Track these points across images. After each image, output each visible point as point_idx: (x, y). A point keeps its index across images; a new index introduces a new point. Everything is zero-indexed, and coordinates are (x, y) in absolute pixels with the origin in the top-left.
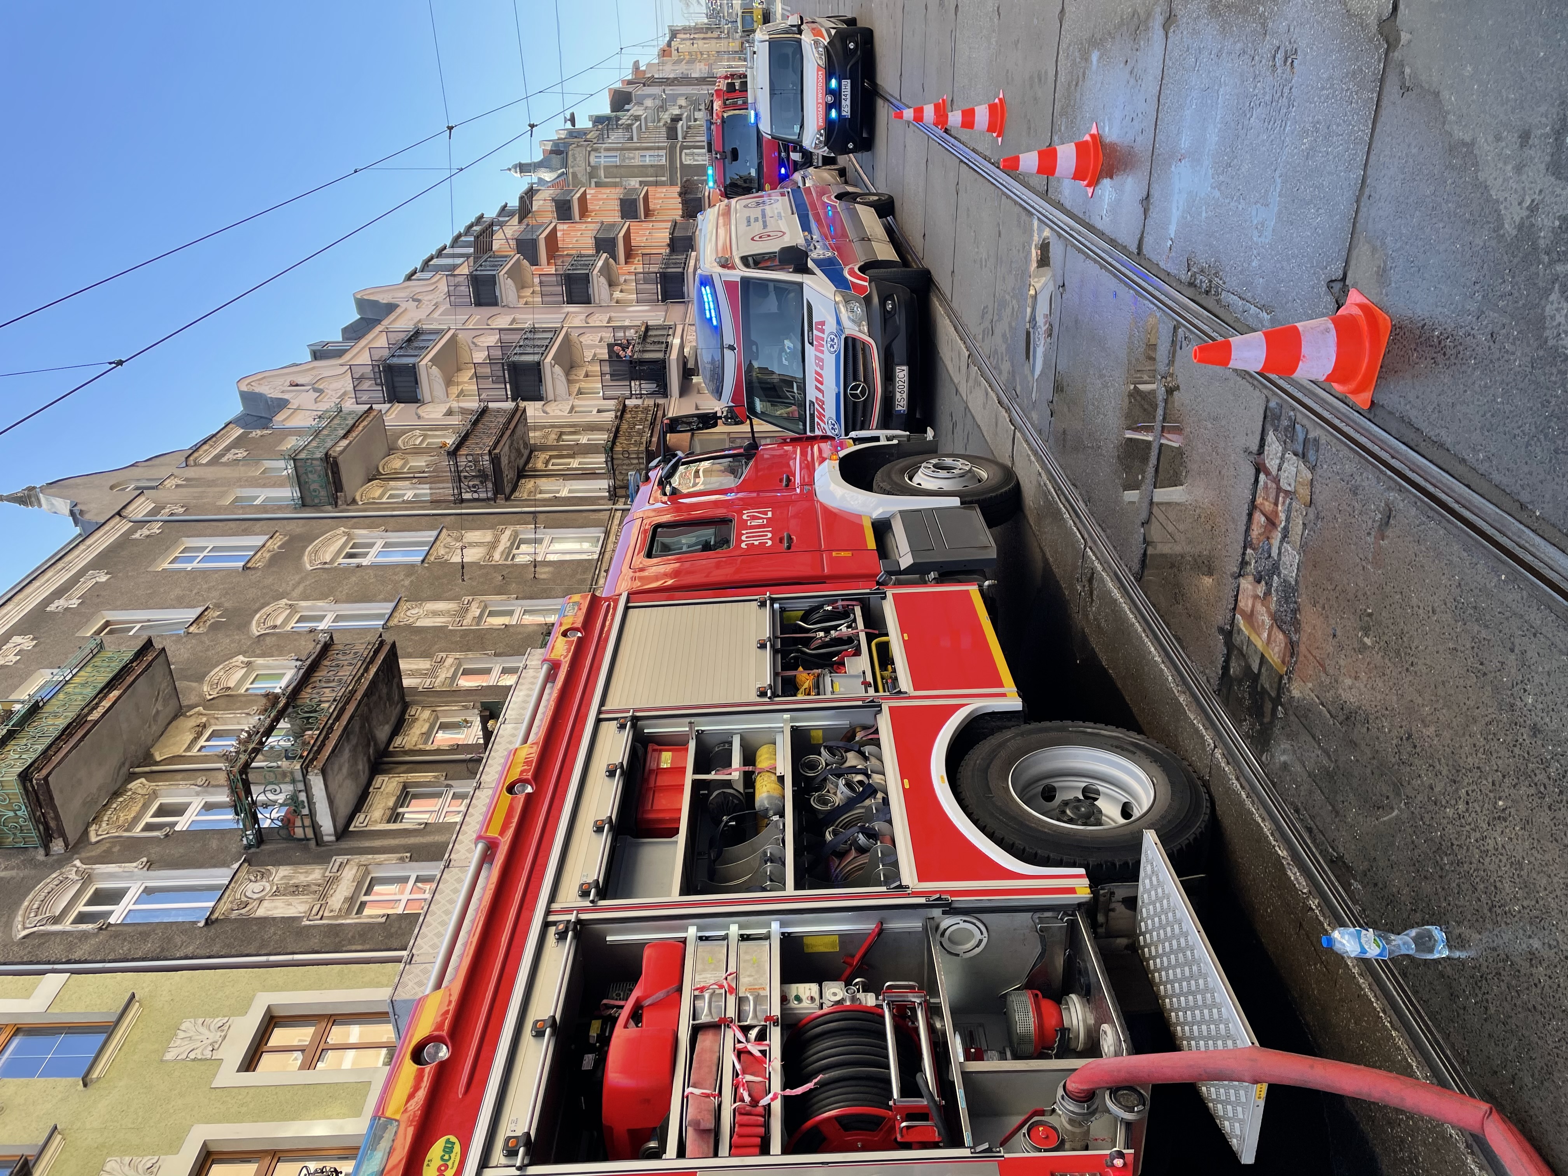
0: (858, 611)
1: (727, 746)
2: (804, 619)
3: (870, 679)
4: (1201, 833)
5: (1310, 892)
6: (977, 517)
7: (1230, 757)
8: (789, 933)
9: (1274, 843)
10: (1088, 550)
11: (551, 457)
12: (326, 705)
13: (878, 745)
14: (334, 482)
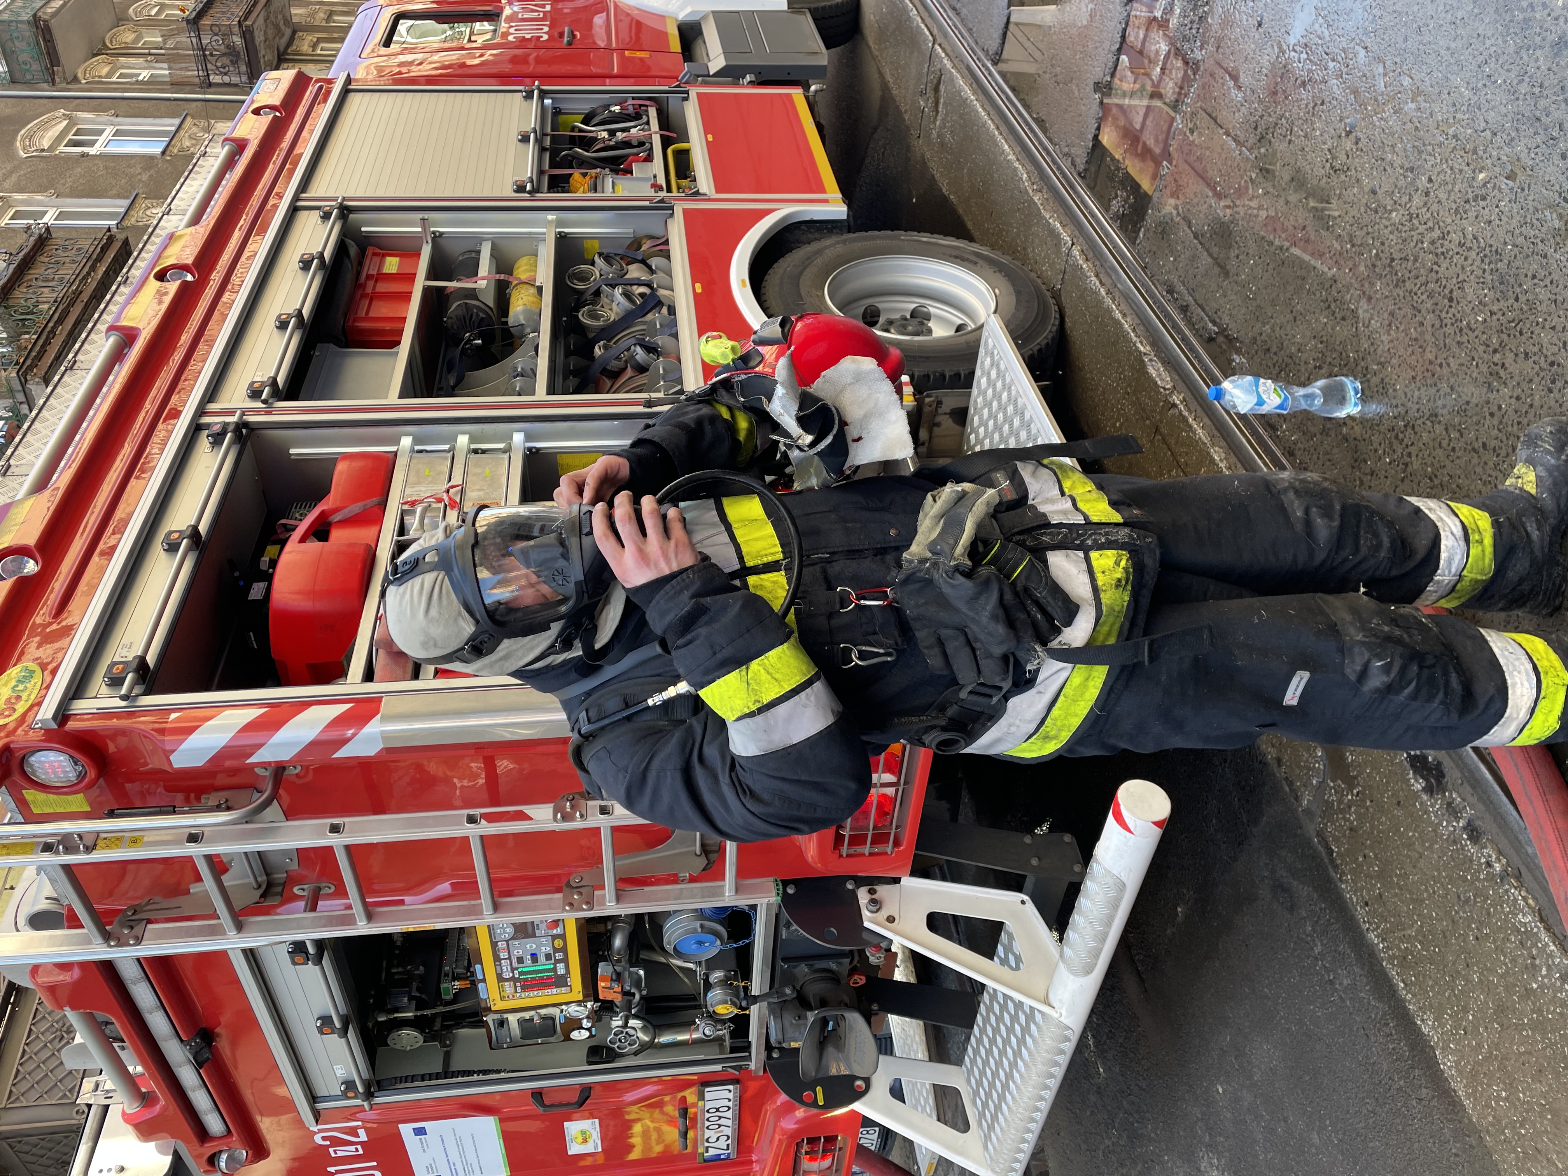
0: (653, 112)
1: (473, 255)
2: (586, 121)
3: (661, 181)
4: (1047, 344)
5: (1174, 387)
6: (807, 24)
7: (1092, 253)
8: (538, 449)
9: (1134, 339)
10: (937, 47)
11: (319, 40)
12: (46, 306)
13: (668, 258)
14: (48, 53)
